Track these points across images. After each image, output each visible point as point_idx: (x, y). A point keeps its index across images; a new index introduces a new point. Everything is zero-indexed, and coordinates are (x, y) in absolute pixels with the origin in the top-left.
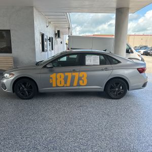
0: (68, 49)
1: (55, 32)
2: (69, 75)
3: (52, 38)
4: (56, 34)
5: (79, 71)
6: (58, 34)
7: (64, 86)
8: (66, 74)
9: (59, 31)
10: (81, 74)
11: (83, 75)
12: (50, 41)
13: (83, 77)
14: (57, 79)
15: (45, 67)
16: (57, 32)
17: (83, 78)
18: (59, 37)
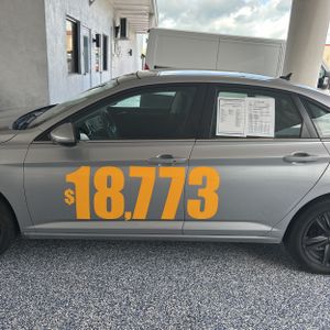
0: (147, 68)
1: (114, 23)
2: (147, 175)
3: (105, 38)
4: (117, 28)
5: (189, 163)
6: (121, 30)
7: (122, 219)
8: (135, 172)
9: (123, 21)
10: (197, 174)
11: (204, 180)
12: (98, 46)
13: (204, 186)
14: (93, 191)
15: (45, 137)
16: (118, 24)
17: (201, 193)
18: (124, 35)
